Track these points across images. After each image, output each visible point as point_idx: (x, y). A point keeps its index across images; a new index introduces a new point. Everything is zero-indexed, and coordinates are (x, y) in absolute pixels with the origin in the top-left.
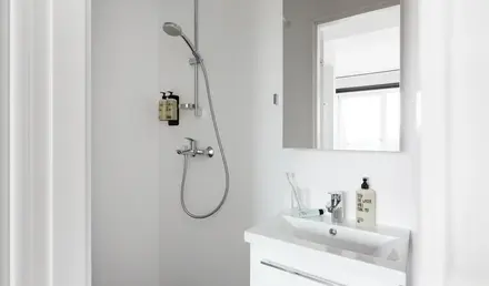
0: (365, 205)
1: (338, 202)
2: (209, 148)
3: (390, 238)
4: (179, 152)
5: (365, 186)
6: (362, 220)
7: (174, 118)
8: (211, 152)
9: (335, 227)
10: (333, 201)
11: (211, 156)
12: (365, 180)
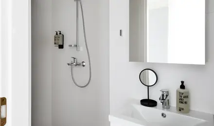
0: (185, 100)
1: (167, 96)
2: (83, 62)
3: (203, 121)
4: (69, 64)
5: (182, 87)
6: (183, 109)
7: (61, 43)
8: (84, 64)
9: (165, 112)
10: (163, 95)
11: (84, 66)
12: (182, 82)
